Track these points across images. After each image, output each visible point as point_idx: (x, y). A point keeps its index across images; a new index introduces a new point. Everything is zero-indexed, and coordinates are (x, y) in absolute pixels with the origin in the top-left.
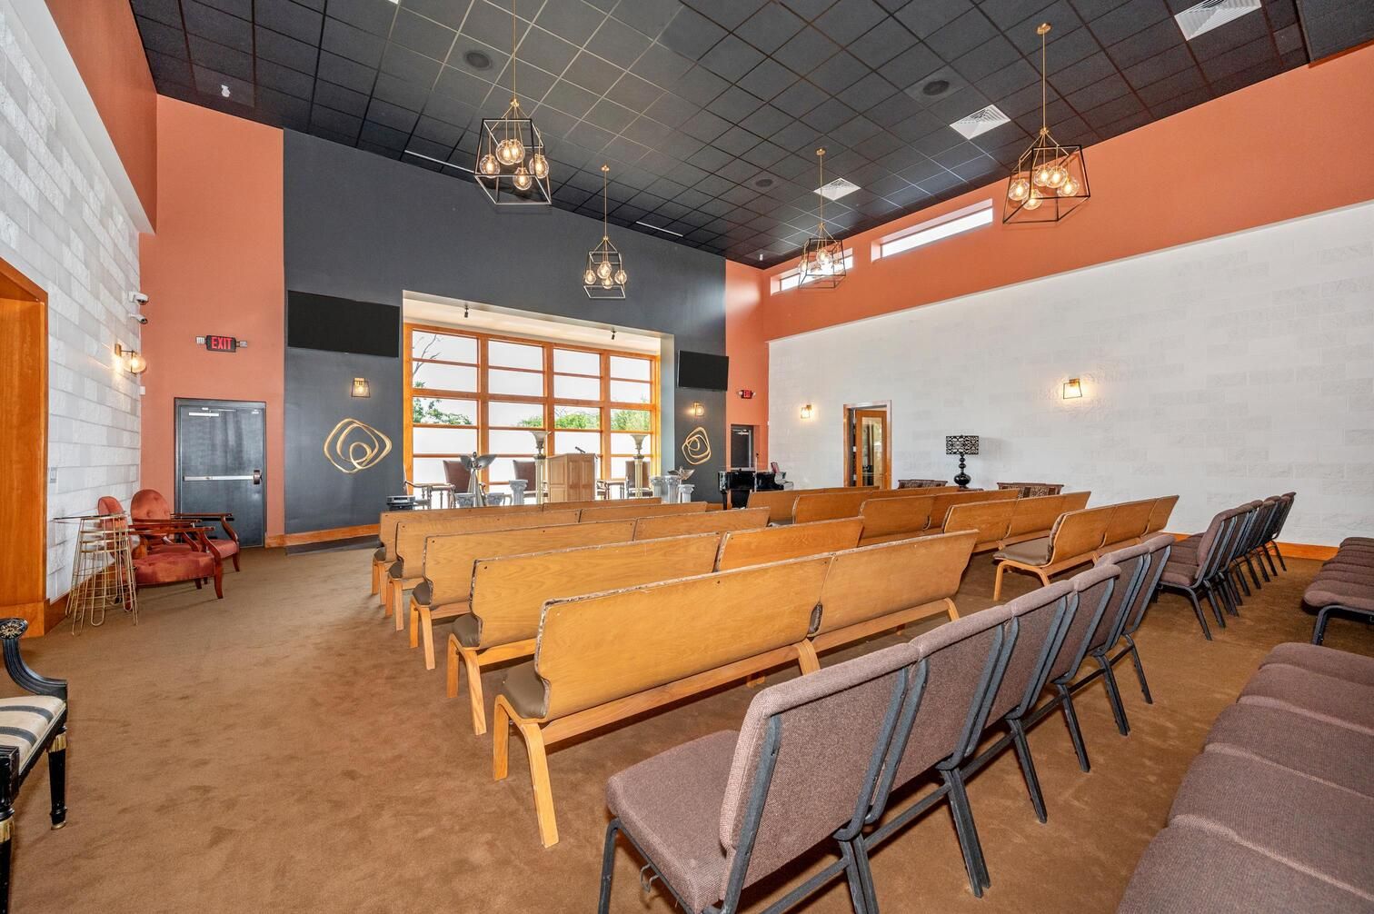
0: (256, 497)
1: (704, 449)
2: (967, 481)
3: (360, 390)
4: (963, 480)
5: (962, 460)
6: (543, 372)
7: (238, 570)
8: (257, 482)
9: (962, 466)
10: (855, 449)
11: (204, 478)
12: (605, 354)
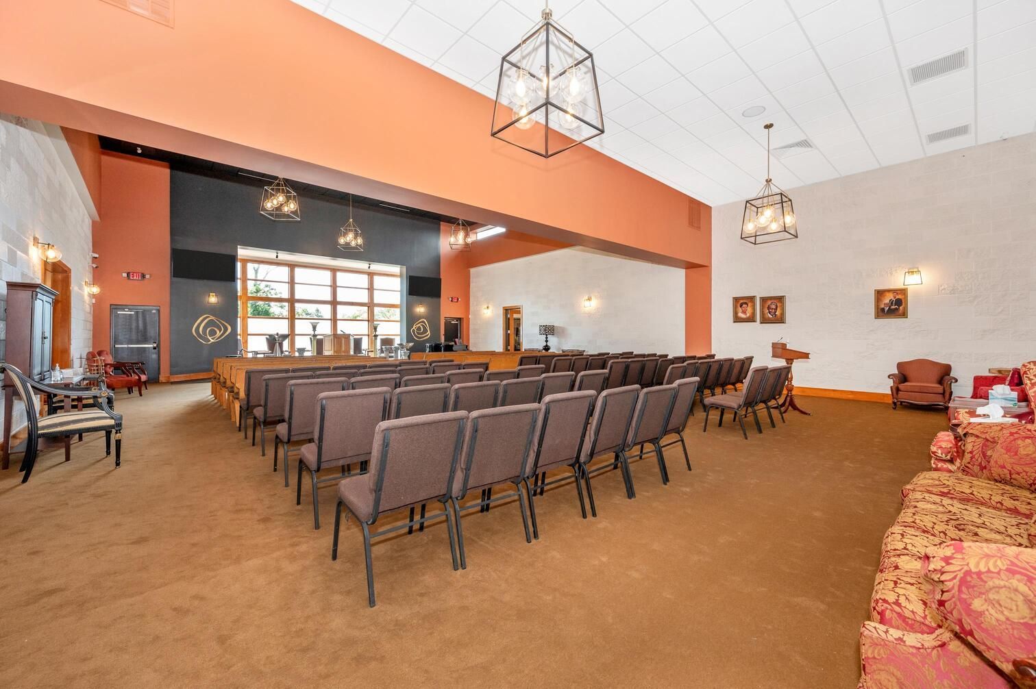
0: (154, 356)
1: (426, 331)
2: (549, 349)
3: (213, 299)
4: (547, 348)
5: (547, 338)
6: (331, 286)
7: (141, 395)
8: (155, 348)
9: (547, 341)
10: (509, 332)
11: (126, 346)
12: (371, 275)
